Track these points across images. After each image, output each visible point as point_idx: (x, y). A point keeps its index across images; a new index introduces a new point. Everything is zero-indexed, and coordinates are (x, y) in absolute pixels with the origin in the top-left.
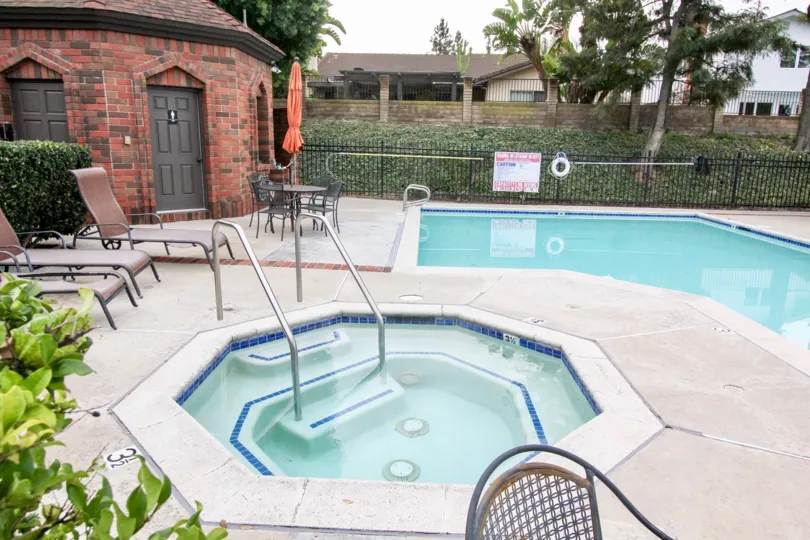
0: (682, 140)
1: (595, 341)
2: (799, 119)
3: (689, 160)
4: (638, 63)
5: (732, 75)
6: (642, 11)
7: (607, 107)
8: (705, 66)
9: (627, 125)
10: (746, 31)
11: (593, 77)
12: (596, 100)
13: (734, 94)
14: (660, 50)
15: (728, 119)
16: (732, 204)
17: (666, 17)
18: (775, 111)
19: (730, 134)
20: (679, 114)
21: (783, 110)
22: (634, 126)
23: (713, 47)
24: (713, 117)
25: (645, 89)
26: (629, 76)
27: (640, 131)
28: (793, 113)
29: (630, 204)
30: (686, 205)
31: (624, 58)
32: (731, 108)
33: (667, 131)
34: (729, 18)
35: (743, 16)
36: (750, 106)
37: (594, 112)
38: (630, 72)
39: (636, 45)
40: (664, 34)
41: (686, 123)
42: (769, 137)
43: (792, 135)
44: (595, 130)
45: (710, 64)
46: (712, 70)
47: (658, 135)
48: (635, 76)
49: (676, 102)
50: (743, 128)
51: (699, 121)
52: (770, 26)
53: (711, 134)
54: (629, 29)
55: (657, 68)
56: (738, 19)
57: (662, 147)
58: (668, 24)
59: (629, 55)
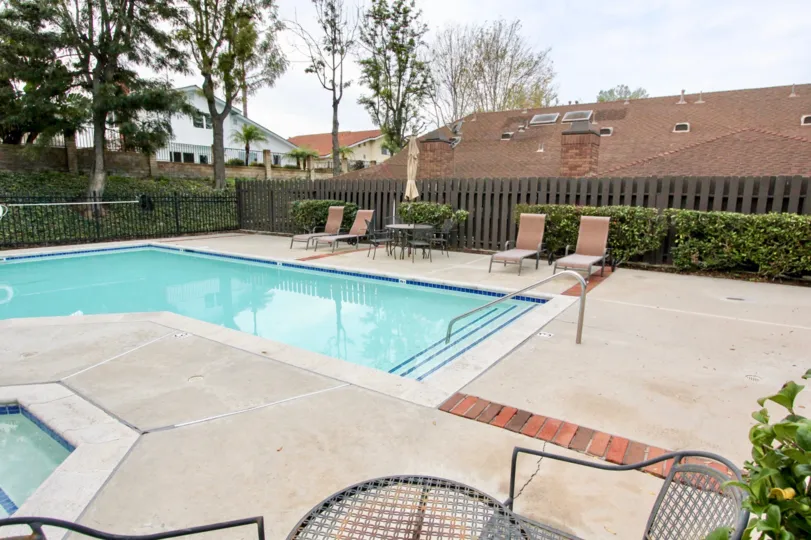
0: (125, 181)
1: (59, 382)
2: (213, 166)
3: (134, 199)
4: (64, 110)
5: (156, 129)
6: (59, 62)
7: (38, 149)
8: (133, 120)
9: (66, 166)
10: (159, 95)
11: (13, 118)
12: (24, 141)
13: (162, 145)
14: (86, 100)
15: (161, 165)
16: (178, 232)
17: (86, 71)
18: (197, 160)
19: (166, 177)
20: (118, 158)
21: (203, 159)
22: (74, 168)
23: (136, 104)
24: (149, 163)
25: (77, 134)
26: (56, 120)
27: (82, 173)
28: (210, 161)
29: (84, 241)
30: (139, 237)
31: (47, 102)
32: (162, 156)
33: (109, 174)
34: (144, 83)
35: (156, 83)
36: (177, 156)
37: (23, 153)
38: (58, 116)
39: (59, 92)
40: (88, 86)
41: (126, 167)
42: (196, 179)
43: (211, 177)
44: (29, 171)
45: (136, 118)
46: (138, 124)
47: (100, 177)
48: (65, 121)
49: (112, 148)
50: (174, 172)
51: (137, 165)
52: (177, 95)
53: (149, 176)
54: (47, 76)
55: (86, 115)
56: (151, 84)
57: (106, 188)
58: (89, 78)
59: (54, 100)
